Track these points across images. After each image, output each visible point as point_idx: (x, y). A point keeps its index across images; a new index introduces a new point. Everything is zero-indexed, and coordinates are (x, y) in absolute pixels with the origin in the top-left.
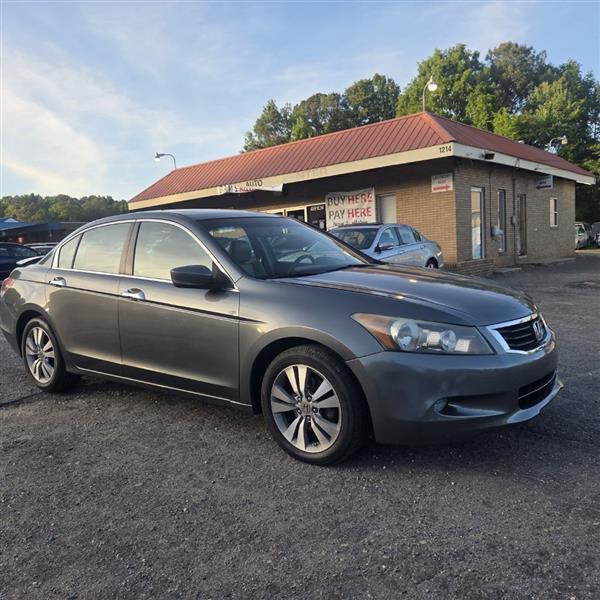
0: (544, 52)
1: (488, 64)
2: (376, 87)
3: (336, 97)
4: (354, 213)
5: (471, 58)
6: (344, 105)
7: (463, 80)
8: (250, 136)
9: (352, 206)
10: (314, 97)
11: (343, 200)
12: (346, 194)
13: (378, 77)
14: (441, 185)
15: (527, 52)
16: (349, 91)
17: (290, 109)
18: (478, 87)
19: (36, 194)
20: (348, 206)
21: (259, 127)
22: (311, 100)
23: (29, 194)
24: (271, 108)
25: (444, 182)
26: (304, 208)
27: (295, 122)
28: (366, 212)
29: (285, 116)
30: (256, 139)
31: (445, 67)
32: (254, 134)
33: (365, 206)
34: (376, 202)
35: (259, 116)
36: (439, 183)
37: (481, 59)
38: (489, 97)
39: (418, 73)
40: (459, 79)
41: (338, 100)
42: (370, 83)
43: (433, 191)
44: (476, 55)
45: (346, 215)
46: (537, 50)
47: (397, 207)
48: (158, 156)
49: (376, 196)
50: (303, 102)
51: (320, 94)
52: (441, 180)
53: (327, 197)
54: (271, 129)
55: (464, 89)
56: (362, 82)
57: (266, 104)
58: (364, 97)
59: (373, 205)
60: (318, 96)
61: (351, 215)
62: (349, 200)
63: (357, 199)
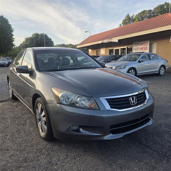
2: (165, 7)
3: (150, 11)
4: (142, 49)
6: (153, 13)
8: (121, 25)
9: (141, 46)
10: (143, 11)
11: (139, 45)
13: (166, 3)
16: (155, 9)
17: (134, 16)
19: (64, 44)
21: (124, 22)
22: (142, 12)
23: (63, 44)
24: (128, 16)
26: (126, 47)
27: (135, 20)
28: (146, 49)
29: (132, 18)
30: (122, 26)
32: (122, 25)
33: (146, 46)
34: (150, 45)
35: (124, 19)
41: (151, 12)
42: (163, 5)
43: (170, 42)
45: (139, 50)
47: (157, 47)
48: (86, 32)
49: (150, 43)
50: (139, 13)
51: (145, 10)
53: (133, 43)
54: (127, 23)
56: (160, 5)
57: (126, 15)
58: (160, 10)
59: (148, 46)
60: (144, 11)
61: (141, 50)
62: (141, 44)
63: (143, 44)
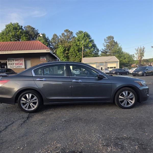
0: (38, 30)
1: (25, 29)
5: (20, 27)
7: (19, 32)
9: (17, 62)
11: (13, 60)
12: (15, 59)
14: (43, 59)
15: (34, 29)
18: (24, 34)
20: (15, 62)
25: (44, 58)
28: (21, 64)
31: (14, 28)
33: (21, 62)
36: (42, 58)
37: (23, 28)
38: (27, 38)
39: (5, 27)
40: (18, 31)
43: (41, 60)
44: (22, 27)
45: (14, 64)
46: (36, 29)
47: (31, 63)
49: (24, 60)
52: (43, 57)
53: (8, 59)
55: (20, 34)
59: (23, 62)
61: (16, 65)
62: (16, 60)
63: (18, 60)
